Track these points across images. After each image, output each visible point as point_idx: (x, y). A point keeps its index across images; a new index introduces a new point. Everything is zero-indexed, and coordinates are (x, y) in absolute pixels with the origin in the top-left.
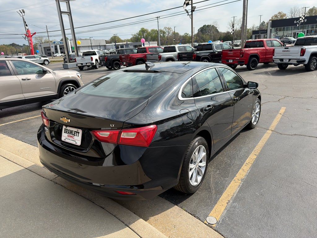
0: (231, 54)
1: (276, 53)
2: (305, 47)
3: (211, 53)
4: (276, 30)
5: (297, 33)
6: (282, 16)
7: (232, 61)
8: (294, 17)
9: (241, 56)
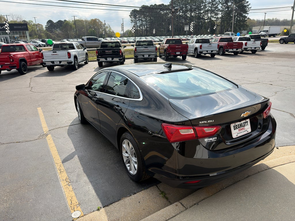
1: (46, 57)
2: (69, 51)
9: (11, 60)
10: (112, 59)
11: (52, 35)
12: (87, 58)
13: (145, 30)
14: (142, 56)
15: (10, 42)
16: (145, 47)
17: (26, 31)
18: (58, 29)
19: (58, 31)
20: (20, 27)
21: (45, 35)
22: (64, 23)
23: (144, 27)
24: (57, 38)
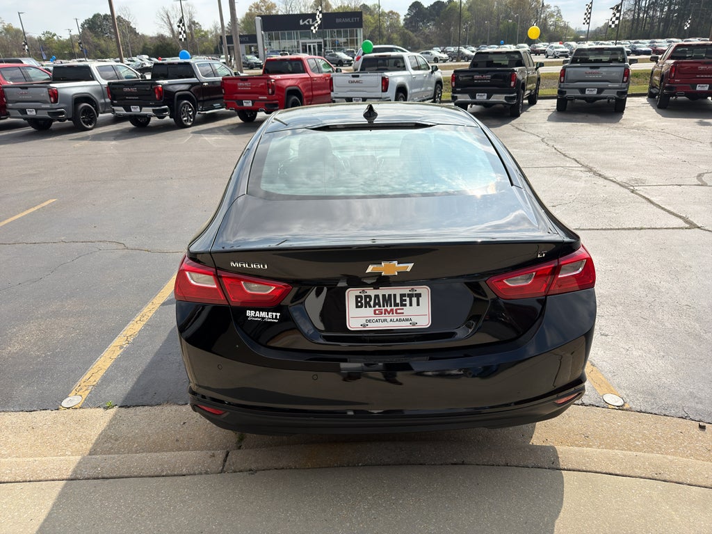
0: (245, 87)
1: (337, 87)
2: (387, 74)
3: (193, 84)
4: (271, 38)
5: (308, 45)
6: (268, 8)
7: (250, 104)
8: (291, 13)
9: (270, 91)
10: (489, 97)
11: (415, 38)
12: (438, 92)
13: (661, 20)
14: (577, 91)
15: (323, 54)
16: (591, 68)
17: (358, 29)
18: (432, 23)
19: (431, 28)
20: (348, 20)
21: (400, 38)
22: (446, 6)
23: (662, 11)
24: (424, 43)
